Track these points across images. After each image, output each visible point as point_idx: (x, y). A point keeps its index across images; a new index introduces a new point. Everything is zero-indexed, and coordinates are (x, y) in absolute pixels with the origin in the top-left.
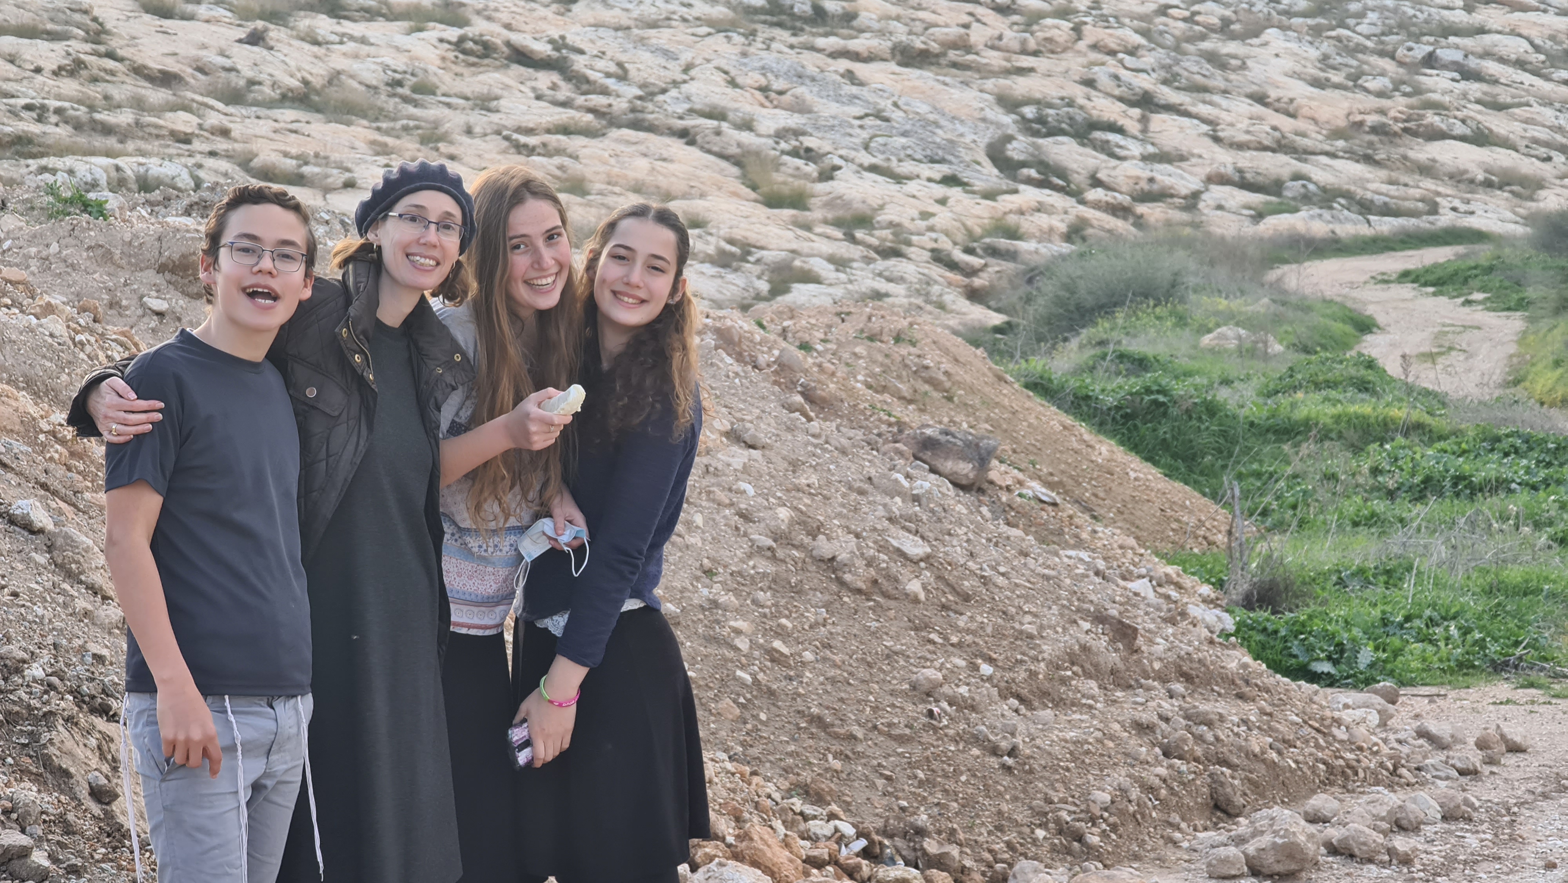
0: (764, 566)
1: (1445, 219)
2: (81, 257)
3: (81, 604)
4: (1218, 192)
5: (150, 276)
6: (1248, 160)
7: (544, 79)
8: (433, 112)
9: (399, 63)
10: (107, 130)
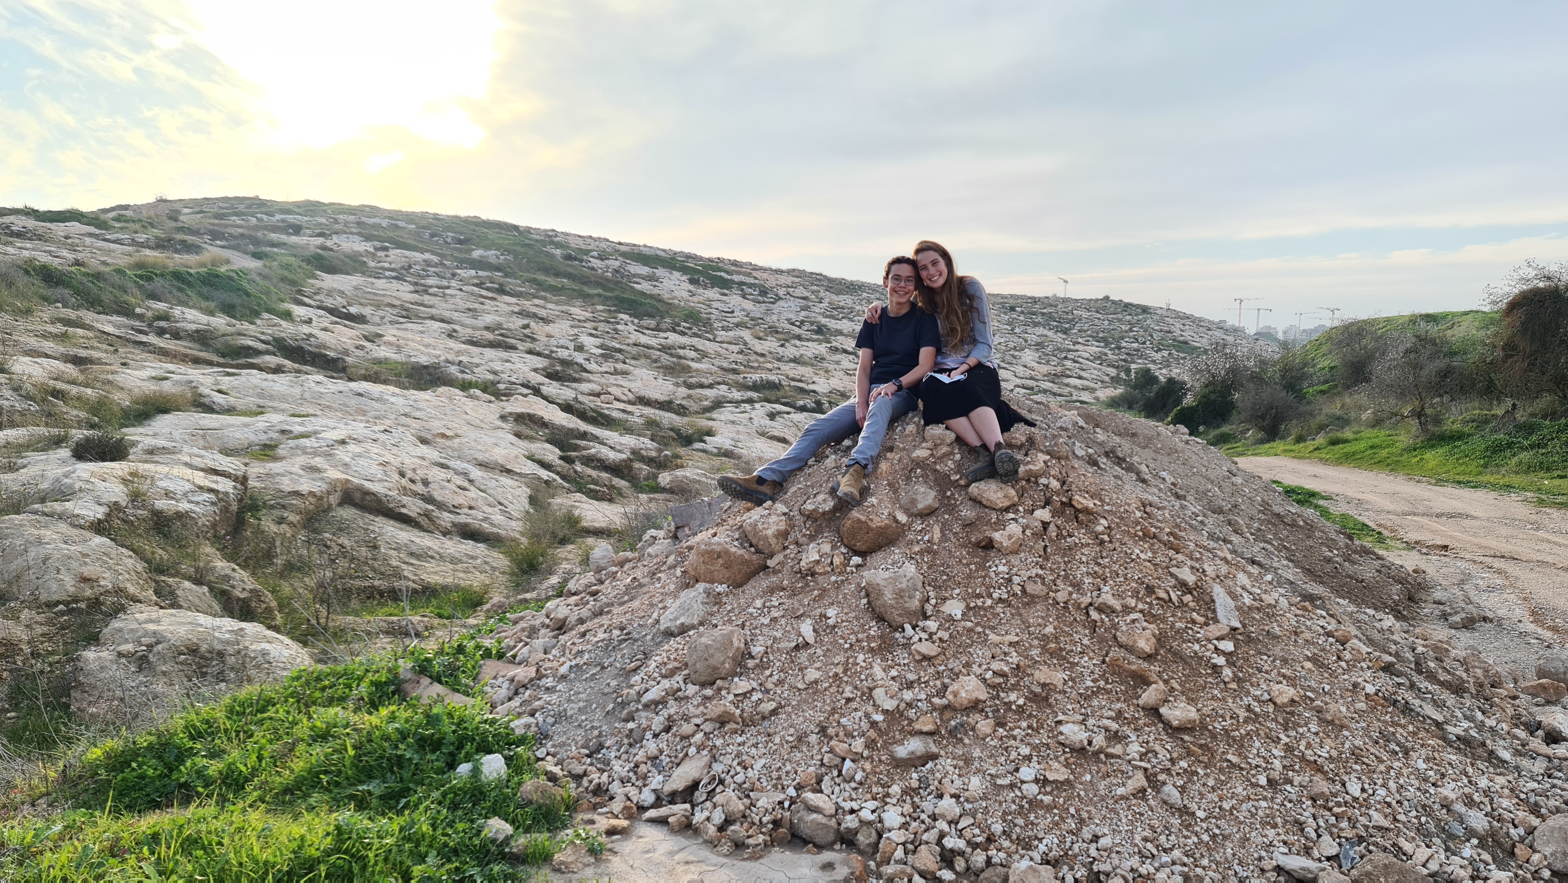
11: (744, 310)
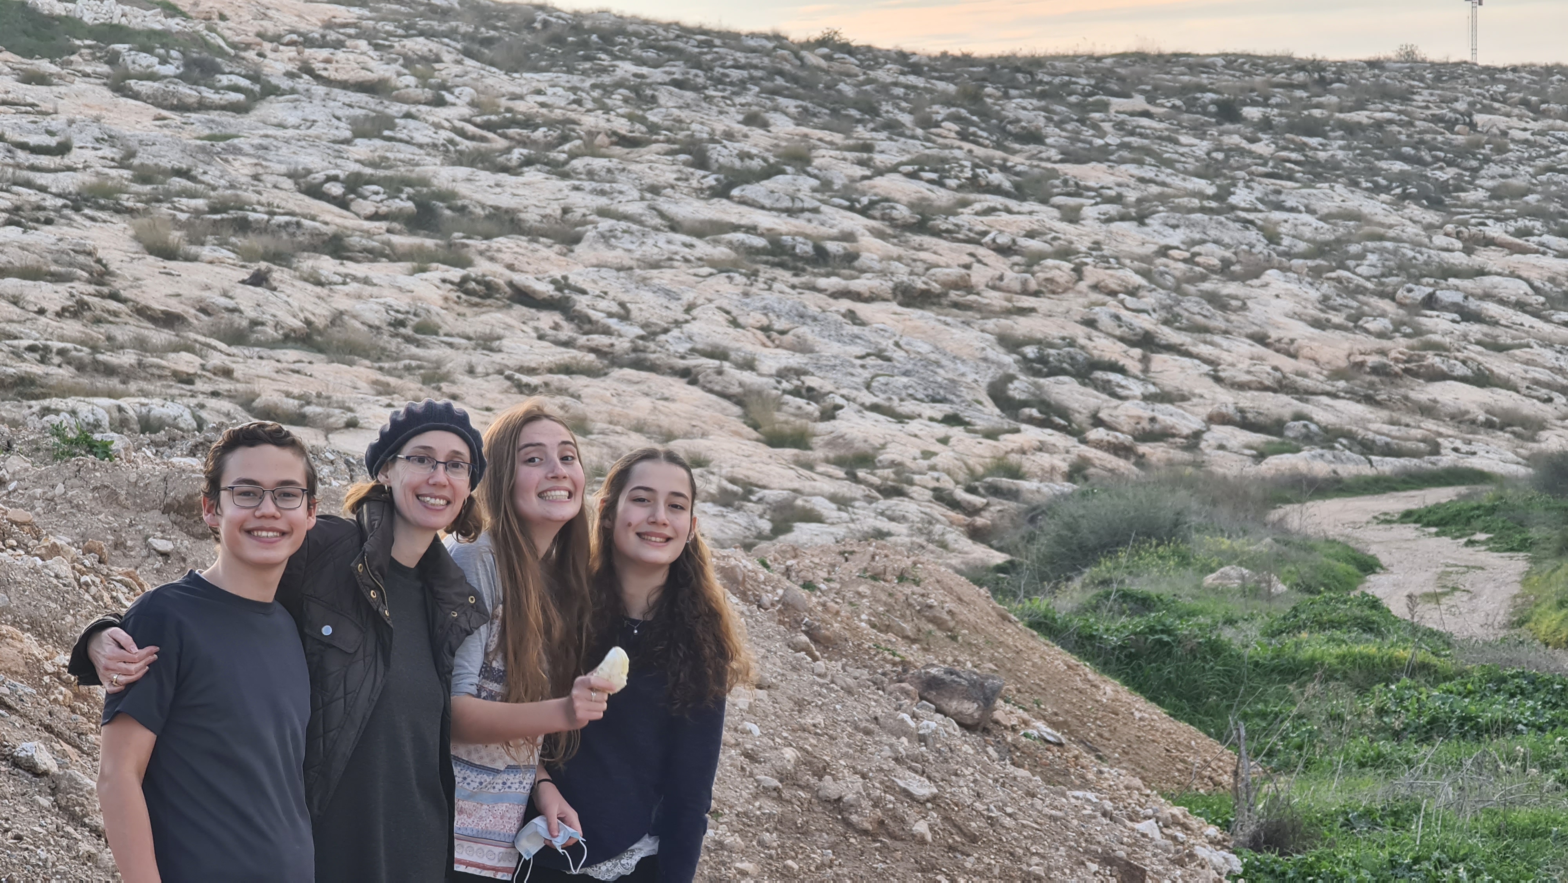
0: (770, 807)
1: (1447, 460)
2: (86, 498)
3: (85, 847)
4: (1220, 432)
5: (156, 516)
6: (1248, 400)
7: (546, 319)
8: (435, 352)
9: (402, 303)
10: (110, 371)
11: (111, 139)
